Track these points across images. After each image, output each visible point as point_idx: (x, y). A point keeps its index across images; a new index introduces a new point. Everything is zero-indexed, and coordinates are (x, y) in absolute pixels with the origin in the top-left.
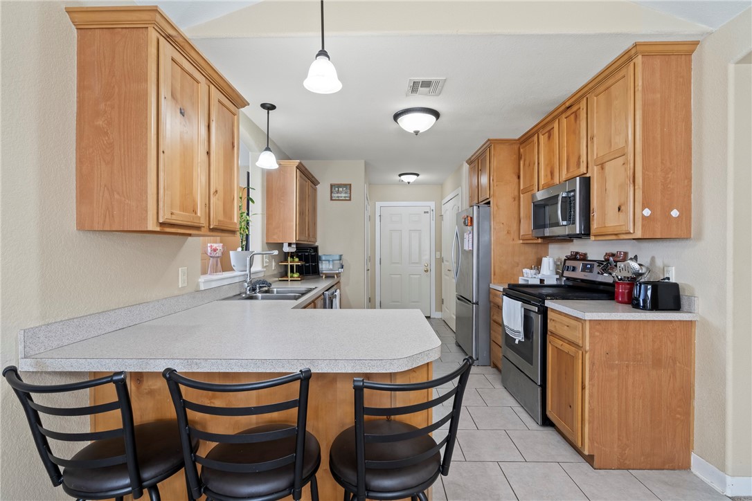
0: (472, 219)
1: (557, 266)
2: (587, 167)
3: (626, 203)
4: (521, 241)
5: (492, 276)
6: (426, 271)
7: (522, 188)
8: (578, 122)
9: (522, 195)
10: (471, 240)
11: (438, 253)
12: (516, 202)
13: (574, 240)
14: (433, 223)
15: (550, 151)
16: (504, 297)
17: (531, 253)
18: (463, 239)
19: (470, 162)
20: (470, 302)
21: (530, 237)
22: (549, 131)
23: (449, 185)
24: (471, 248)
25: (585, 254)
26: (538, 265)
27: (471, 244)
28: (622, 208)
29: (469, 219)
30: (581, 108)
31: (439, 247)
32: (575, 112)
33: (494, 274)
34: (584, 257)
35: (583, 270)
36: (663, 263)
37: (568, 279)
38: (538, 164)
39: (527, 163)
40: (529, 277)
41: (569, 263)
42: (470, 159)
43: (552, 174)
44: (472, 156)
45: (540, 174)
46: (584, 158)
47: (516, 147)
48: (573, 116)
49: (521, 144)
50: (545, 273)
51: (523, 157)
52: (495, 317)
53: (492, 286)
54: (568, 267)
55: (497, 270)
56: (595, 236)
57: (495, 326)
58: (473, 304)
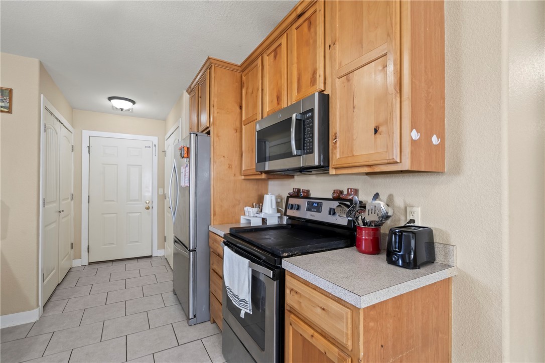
0: (188, 149)
1: (278, 204)
2: (325, 83)
3: (388, 122)
4: (243, 177)
5: (212, 216)
6: (148, 208)
7: (244, 118)
8: (312, 30)
9: (244, 127)
10: (187, 174)
11: (161, 190)
12: (238, 134)
13: (296, 177)
14: (155, 159)
15: (277, 72)
16: (226, 248)
17: (251, 190)
18: (180, 173)
19: (190, 91)
20: (187, 248)
21: (254, 172)
22: (275, 50)
23: (171, 119)
24: (187, 184)
25: (308, 191)
26: (259, 202)
27: (187, 179)
28: (381, 129)
29: (186, 149)
30: (318, 11)
31: (161, 184)
32: (309, 19)
33: (215, 215)
34: (306, 195)
35: (309, 209)
36: (405, 202)
37: (290, 218)
38: (262, 90)
39: (250, 91)
40: (251, 217)
41: (292, 201)
42: (190, 87)
43: (279, 99)
44: (192, 83)
45: (264, 101)
46: (320, 72)
47: (238, 75)
48: (306, 24)
49: (243, 71)
50: (267, 212)
51: (245, 85)
52: (215, 267)
53: (211, 229)
54: (292, 205)
55: (217, 210)
56: (335, 168)
57: (214, 277)
58: (190, 251)
